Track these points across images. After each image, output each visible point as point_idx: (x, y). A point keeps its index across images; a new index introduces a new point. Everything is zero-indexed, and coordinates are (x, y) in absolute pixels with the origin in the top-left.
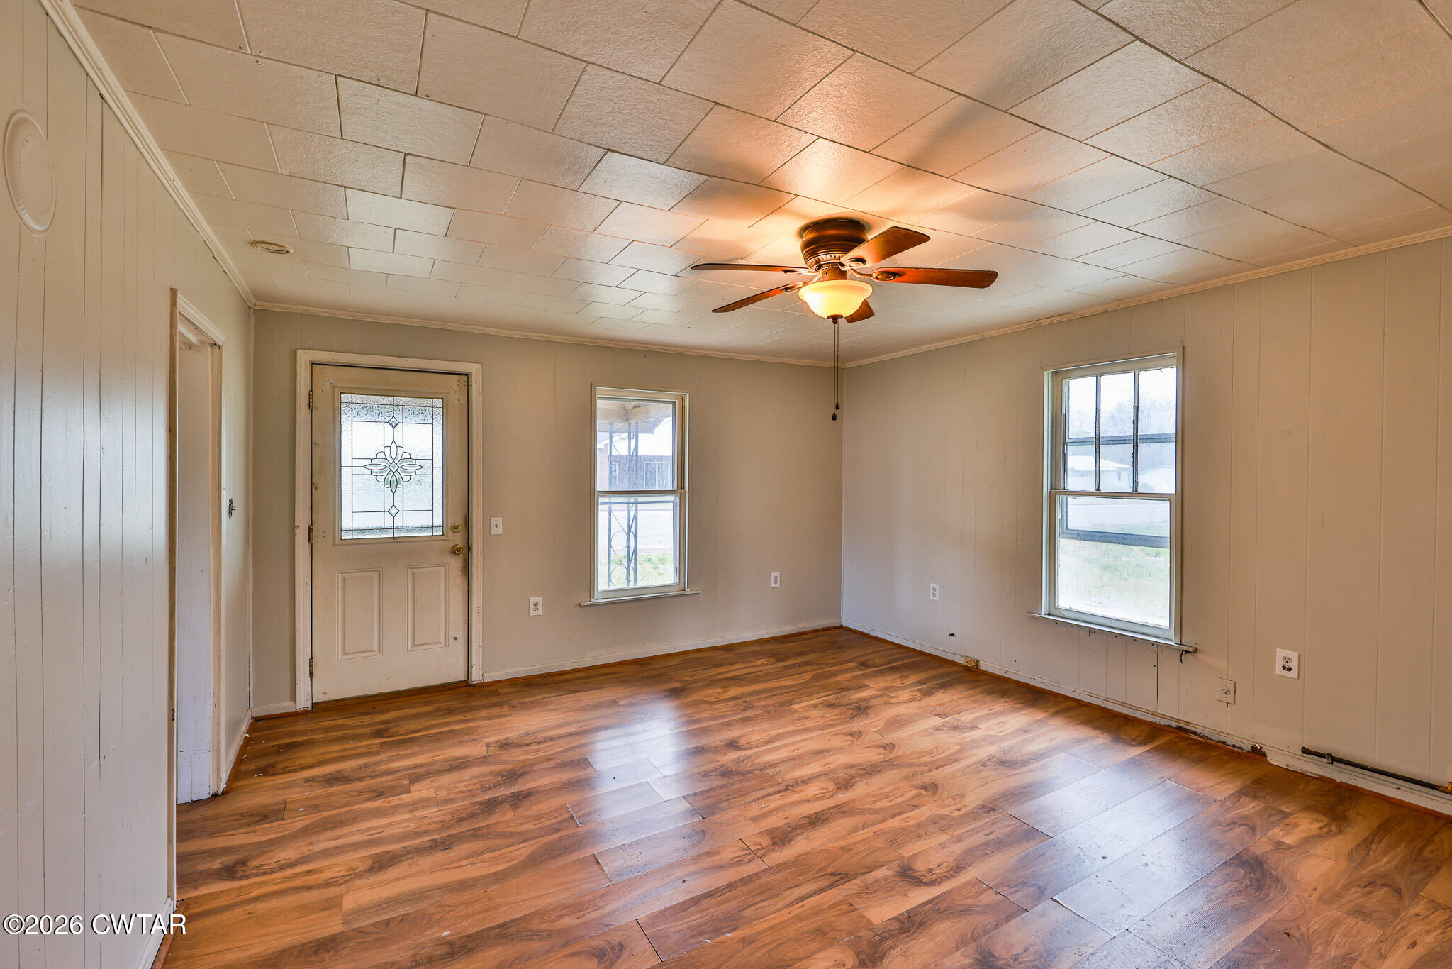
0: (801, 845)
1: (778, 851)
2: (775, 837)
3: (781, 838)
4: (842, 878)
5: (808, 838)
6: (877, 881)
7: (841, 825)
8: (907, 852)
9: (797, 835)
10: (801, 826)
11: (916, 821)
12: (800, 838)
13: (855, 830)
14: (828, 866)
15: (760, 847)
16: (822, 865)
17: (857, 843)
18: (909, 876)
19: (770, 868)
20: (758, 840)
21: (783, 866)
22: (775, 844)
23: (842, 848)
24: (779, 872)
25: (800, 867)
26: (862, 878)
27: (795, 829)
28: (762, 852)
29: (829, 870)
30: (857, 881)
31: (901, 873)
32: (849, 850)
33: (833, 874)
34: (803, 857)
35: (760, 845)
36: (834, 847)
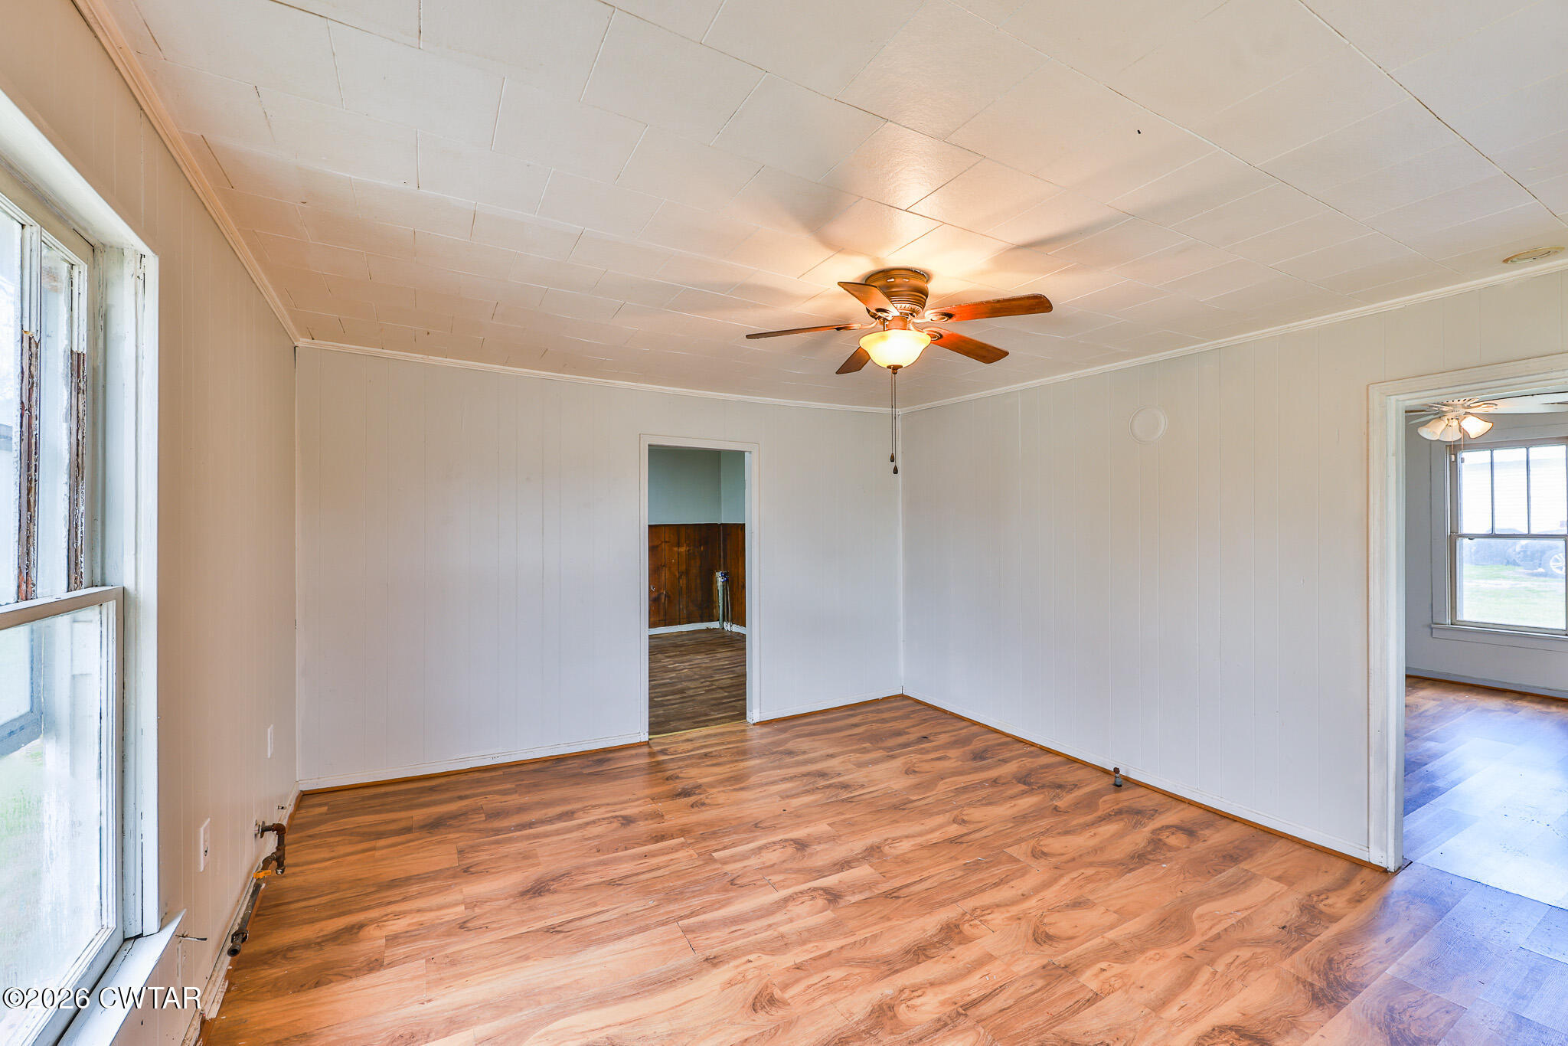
0: (929, 924)
1: (952, 918)
2: (958, 933)
3: (951, 933)
4: (890, 894)
5: (925, 931)
6: (861, 892)
7: (890, 945)
8: (829, 914)
9: (937, 934)
10: (933, 945)
11: (805, 947)
12: (933, 931)
13: (875, 937)
14: (903, 904)
15: (971, 923)
16: (908, 904)
17: (875, 924)
18: (833, 896)
19: (955, 902)
20: (975, 931)
21: (943, 904)
22: (957, 926)
23: (889, 919)
24: (945, 900)
25: (928, 903)
26: (873, 894)
27: (940, 942)
28: (967, 918)
29: (901, 901)
30: (877, 892)
31: (840, 898)
32: (883, 917)
33: (898, 897)
34: (925, 912)
35: (971, 925)
36: (897, 920)
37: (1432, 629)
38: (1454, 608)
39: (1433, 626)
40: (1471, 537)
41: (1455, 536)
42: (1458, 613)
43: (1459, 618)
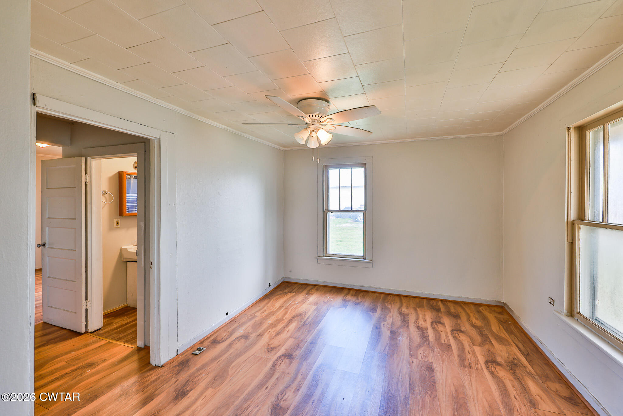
37: (318, 259)
38: (326, 248)
39: (318, 258)
40: (332, 212)
41: (326, 211)
42: (327, 250)
43: (328, 253)
